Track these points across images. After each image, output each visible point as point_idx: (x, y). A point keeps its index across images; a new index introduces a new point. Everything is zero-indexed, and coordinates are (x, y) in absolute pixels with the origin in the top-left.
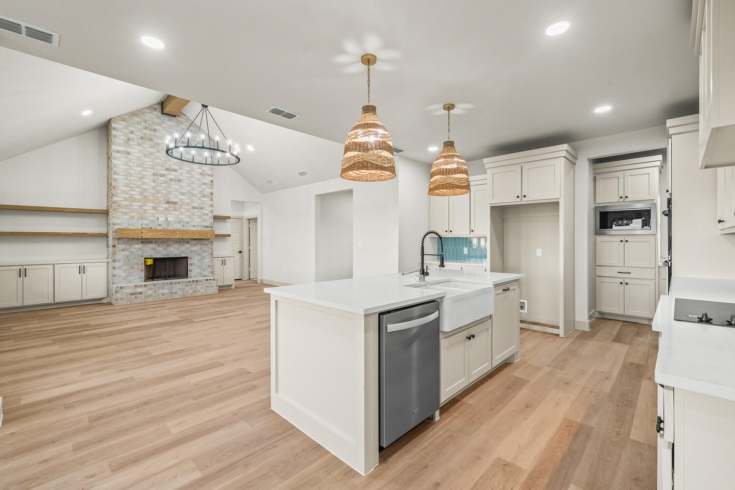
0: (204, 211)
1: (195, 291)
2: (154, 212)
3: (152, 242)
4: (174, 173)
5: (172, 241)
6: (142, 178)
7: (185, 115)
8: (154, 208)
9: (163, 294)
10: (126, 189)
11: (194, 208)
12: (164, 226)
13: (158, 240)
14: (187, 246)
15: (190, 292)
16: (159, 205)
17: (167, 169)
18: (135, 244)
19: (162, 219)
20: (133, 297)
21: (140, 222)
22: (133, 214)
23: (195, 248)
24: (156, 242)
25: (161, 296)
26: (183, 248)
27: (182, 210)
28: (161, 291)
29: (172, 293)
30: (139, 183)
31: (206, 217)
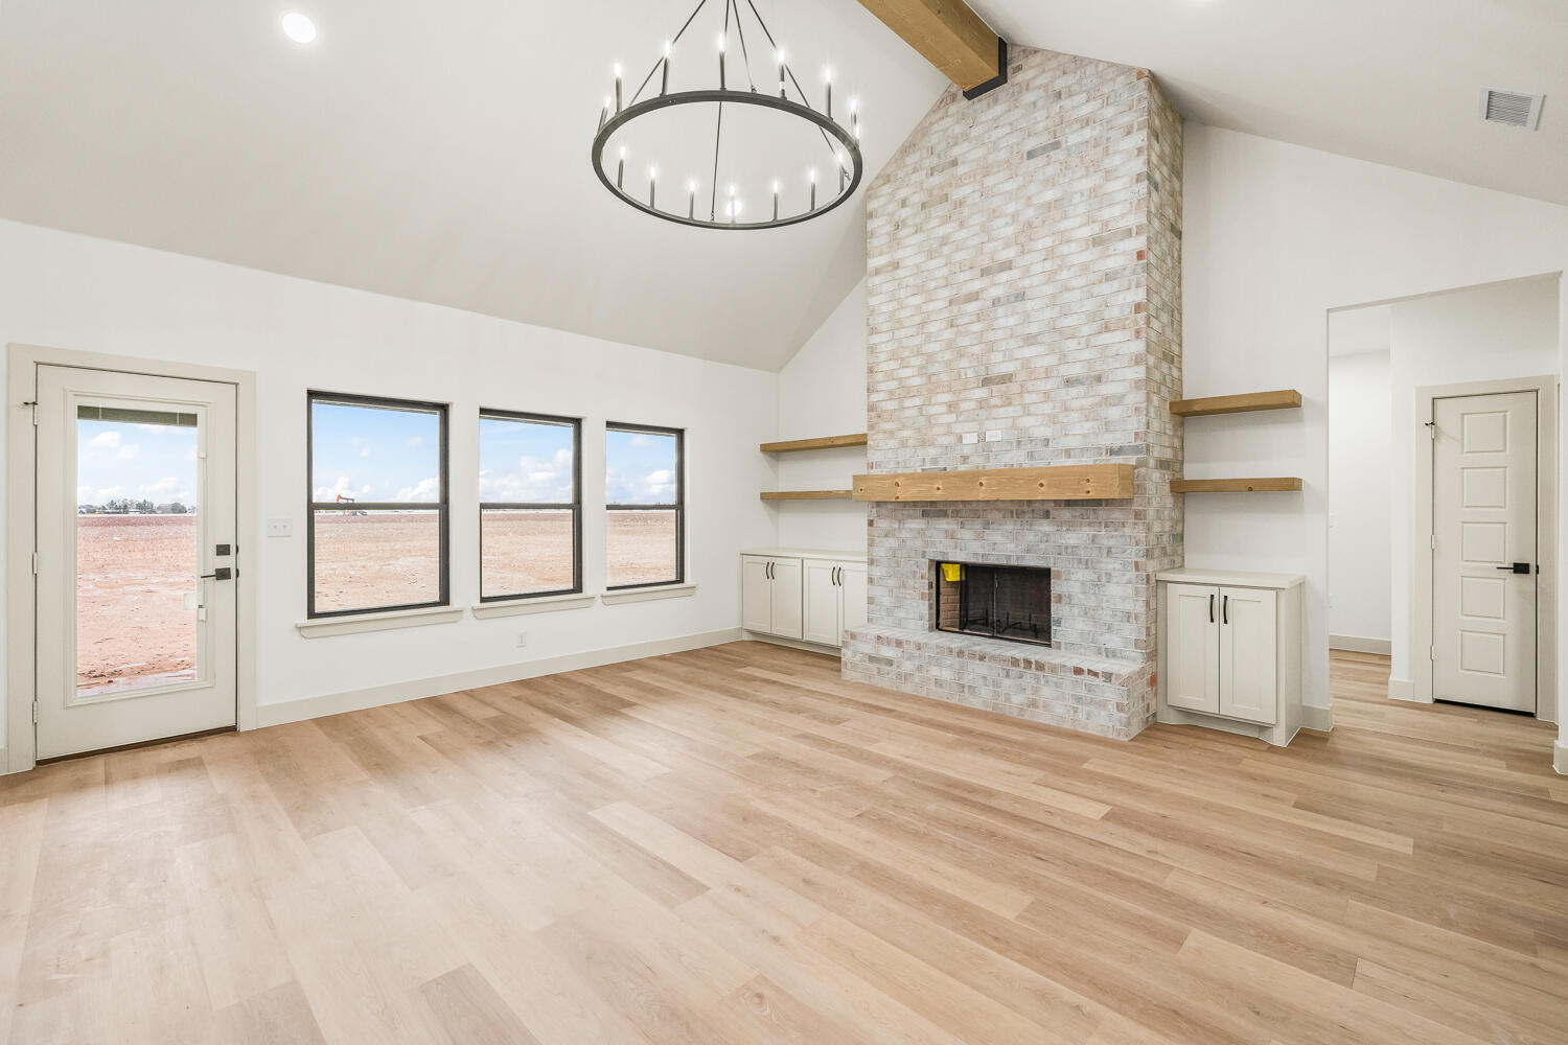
0: (1108, 389)
1: (1033, 704)
2: (951, 418)
3: (944, 514)
4: (1004, 277)
5: (998, 510)
6: (923, 324)
7: (1036, 51)
8: (951, 407)
9: (938, 683)
10: (893, 365)
11: (1069, 382)
12: (977, 462)
13: (961, 506)
14: (1045, 527)
15: (1017, 699)
16: (961, 396)
17: (984, 272)
18: (910, 517)
19: (970, 439)
20: (874, 666)
21: (921, 453)
22: (906, 433)
23: (1071, 538)
24: (956, 514)
25: (933, 686)
26: (1030, 537)
27: (1028, 398)
28: (934, 671)
29: (963, 687)
30: (917, 341)
31: (1114, 413)
